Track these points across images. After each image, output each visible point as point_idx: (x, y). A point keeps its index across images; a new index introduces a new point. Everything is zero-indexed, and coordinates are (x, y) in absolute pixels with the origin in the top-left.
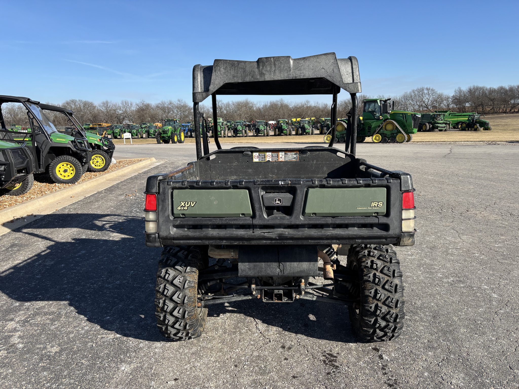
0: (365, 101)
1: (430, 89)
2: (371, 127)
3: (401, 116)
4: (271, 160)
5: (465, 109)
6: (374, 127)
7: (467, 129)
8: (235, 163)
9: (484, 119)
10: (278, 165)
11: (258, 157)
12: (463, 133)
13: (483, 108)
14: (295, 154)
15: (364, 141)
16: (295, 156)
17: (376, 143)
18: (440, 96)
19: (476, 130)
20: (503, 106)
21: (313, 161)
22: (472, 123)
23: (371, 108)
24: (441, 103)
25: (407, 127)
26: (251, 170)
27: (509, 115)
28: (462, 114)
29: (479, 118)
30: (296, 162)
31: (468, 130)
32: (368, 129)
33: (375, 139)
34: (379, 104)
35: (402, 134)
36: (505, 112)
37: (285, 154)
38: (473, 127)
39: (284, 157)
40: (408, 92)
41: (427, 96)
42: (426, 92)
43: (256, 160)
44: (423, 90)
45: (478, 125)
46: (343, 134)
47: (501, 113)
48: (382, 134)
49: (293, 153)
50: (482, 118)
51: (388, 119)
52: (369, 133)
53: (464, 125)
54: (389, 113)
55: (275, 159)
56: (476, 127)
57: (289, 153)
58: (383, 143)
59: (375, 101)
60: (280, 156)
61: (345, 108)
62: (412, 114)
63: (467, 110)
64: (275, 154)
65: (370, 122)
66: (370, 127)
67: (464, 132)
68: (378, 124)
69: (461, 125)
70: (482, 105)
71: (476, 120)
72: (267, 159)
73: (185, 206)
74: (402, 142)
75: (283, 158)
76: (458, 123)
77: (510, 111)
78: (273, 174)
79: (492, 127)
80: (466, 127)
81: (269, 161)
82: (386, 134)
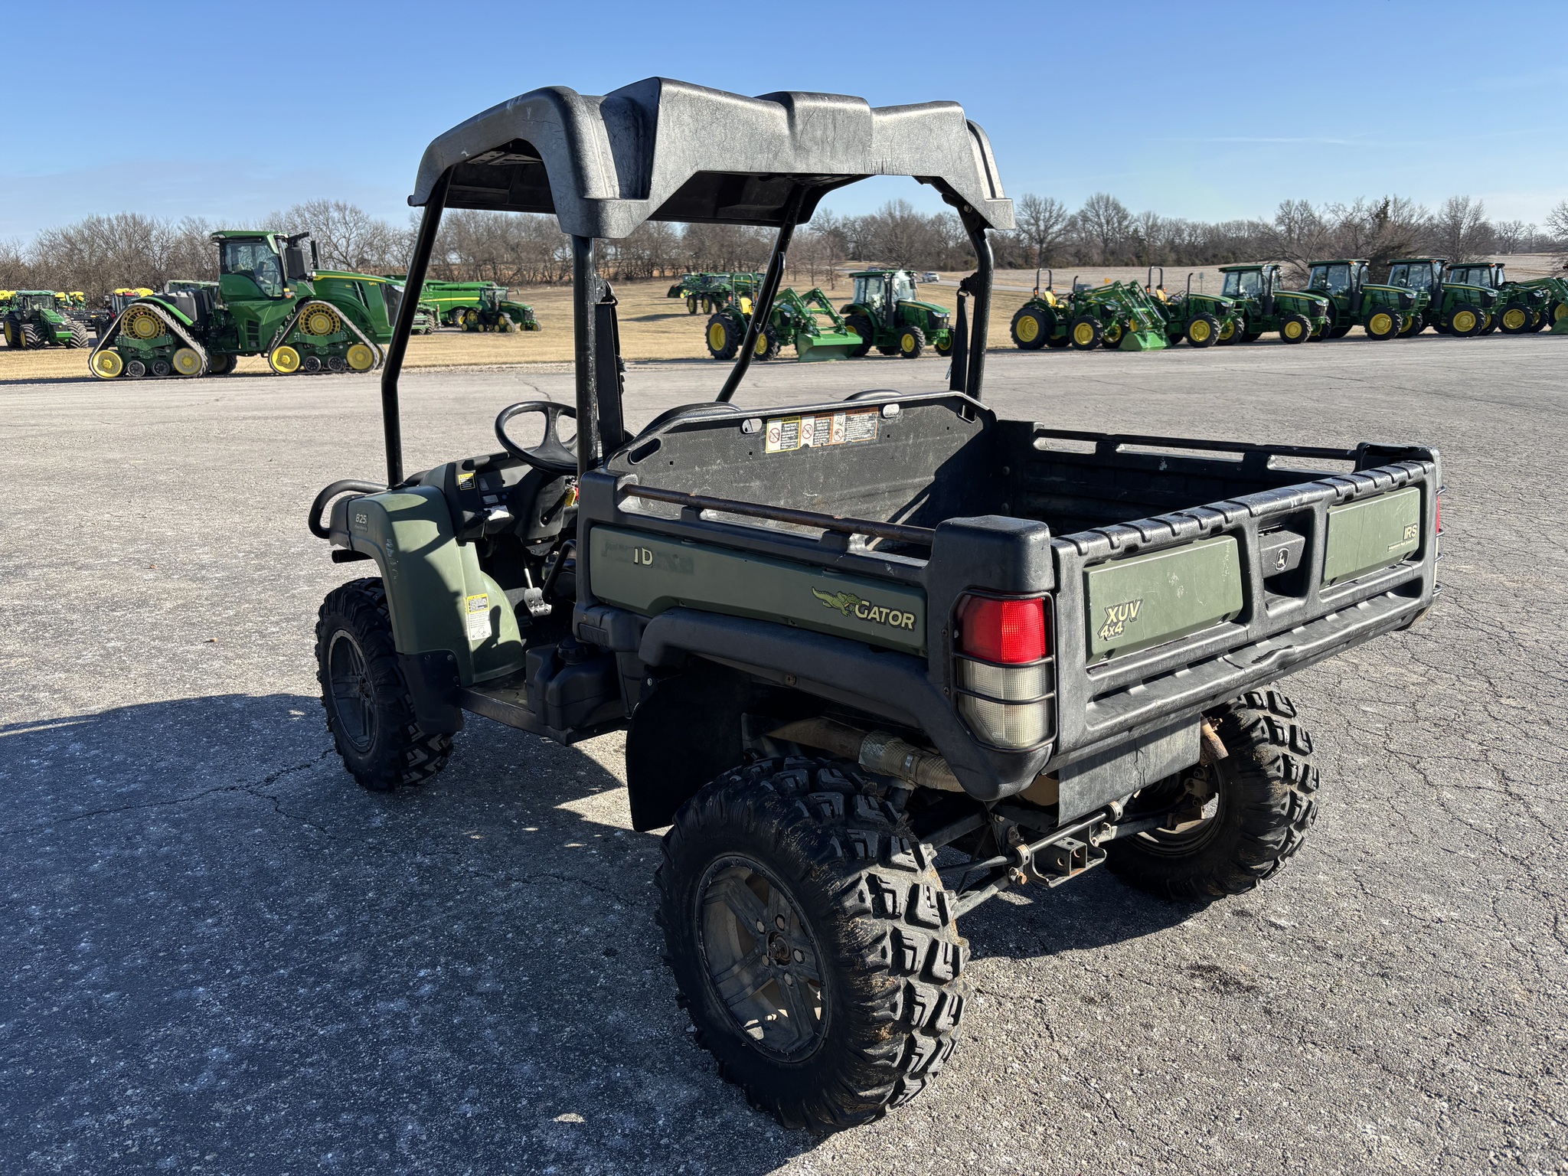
0: (221, 236)
1: (345, 209)
2: (257, 324)
3: (347, 289)
4: (811, 445)
5: (451, 271)
6: (270, 325)
7: (481, 327)
8: (715, 464)
9: (519, 298)
10: (830, 458)
11: (780, 437)
12: (475, 339)
13: (494, 268)
14: (871, 418)
15: (233, 371)
16: (869, 425)
17: (286, 374)
18: (378, 231)
19: (504, 330)
20: (542, 265)
21: (907, 437)
22: (491, 310)
23: (244, 259)
24: (384, 252)
25: (373, 323)
26: (758, 483)
27: (556, 289)
28: (461, 286)
29: (506, 296)
30: (870, 443)
31: (485, 330)
32: (249, 330)
33: (280, 362)
34: (276, 251)
35: (365, 344)
36: (549, 283)
37: (848, 419)
38: (496, 323)
39: (843, 428)
40: (283, 214)
41: (343, 230)
42: (335, 215)
43: (772, 447)
44: (327, 209)
45: (507, 316)
46: (163, 347)
47: (540, 283)
48: (300, 347)
49: (866, 416)
50: (513, 296)
51: (308, 298)
52: (254, 344)
53: (472, 317)
54: (310, 280)
55: (822, 439)
56: (502, 321)
57: (856, 417)
58: (306, 372)
59: (258, 239)
60: (835, 427)
61: (70, 256)
62: (381, 284)
63: (456, 273)
64: (823, 422)
65: (253, 308)
66: (254, 324)
67: (475, 335)
68: (281, 315)
69: (465, 315)
70: (492, 261)
71: (500, 302)
72: (803, 442)
73: (1119, 621)
74: (366, 370)
75: (841, 434)
76: (453, 312)
77: (561, 278)
78: (814, 489)
79: (541, 323)
80: (479, 323)
81: (806, 446)
82: (314, 346)
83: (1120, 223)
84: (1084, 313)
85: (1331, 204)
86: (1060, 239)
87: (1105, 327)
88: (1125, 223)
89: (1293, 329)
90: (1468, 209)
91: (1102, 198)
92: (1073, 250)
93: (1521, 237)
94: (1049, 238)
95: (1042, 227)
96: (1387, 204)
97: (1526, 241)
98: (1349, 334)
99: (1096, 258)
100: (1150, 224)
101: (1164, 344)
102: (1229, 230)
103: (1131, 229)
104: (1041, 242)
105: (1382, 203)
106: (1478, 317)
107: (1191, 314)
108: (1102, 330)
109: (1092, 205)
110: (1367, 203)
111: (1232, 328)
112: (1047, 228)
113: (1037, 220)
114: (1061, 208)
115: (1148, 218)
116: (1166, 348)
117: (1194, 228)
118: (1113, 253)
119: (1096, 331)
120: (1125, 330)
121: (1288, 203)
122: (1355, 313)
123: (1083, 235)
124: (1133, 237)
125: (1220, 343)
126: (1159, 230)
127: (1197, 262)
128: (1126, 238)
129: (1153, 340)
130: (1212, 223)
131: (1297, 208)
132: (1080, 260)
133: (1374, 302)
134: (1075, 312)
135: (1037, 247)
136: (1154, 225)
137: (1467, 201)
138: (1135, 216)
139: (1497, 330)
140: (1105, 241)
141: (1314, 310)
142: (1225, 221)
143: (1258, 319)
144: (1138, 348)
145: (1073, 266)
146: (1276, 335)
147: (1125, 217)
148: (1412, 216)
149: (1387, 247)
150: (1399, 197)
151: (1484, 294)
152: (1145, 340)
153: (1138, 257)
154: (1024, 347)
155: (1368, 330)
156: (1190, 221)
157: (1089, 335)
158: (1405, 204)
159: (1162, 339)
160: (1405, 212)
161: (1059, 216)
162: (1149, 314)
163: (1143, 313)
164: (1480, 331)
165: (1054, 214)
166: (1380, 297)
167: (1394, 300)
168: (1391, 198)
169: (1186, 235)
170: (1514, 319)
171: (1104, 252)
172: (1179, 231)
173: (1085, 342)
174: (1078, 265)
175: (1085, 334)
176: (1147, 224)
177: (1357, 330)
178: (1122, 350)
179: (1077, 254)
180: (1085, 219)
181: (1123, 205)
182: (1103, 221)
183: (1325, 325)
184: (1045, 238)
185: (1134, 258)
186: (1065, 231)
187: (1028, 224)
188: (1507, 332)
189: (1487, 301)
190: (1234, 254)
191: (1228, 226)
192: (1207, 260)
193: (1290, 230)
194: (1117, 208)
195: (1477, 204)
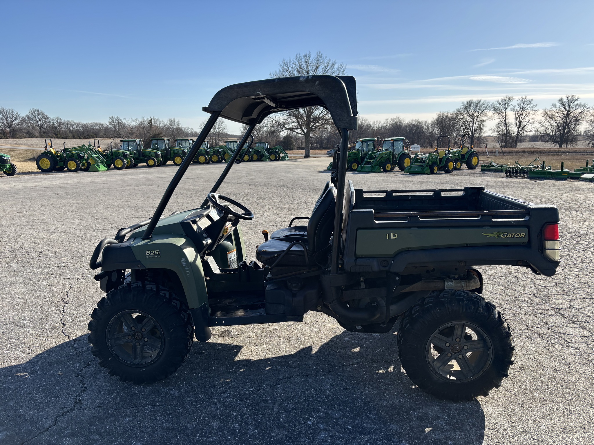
83: (45, 121)
84: (70, 157)
85: (133, 118)
86: (19, 126)
87: (81, 162)
88: (48, 121)
89: (151, 162)
90: (175, 122)
91: (36, 110)
92: (26, 131)
93: (189, 132)
94: (13, 125)
95: (9, 121)
96: (151, 119)
97: (190, 133)
98: (167, 164)
99: (37, 134)
100: (59, 121)
101: (106, 169)
102: (92, 126)
103: (51, 123)
104: (10, 127)
105: (150, 119)
106: (206, 158)
107: (114, 157)
108: (80, 163)
109: (32, 113)
110: (145, 119)
111: (129, 162)
112: (12, 122)
113: (6, 118)
114: (17, 113)
115: (58, 119)
116: (107, 170)
117: (78, 124)
118: (44, 133)
119: (78, 165)
120: (89, 164)
121: (112, 117)
122: (169, 156)
123: (29, 125)
124: (52, 127)
125: (127, 168)
126: (63, 124)
127: (81, 137)
128: (49, 127)
129: (102, 168)
130: (85, 123)
131: (116, 119)
132: (29, 135)
133: (174, 153)
134: (66, 156)
135: (8, 129)
136: (61, 122)
137: (174, 119)
138: (52, 118)
139: (211, 162)
140: (40, 128)
141: (157, 156)
142: (90, 122)
143: (137, 159)
144: (97, 171)
145: (27, 138)
146: (145, 164)
147: (48, 119)
148: (160, 124)
149: (155, 134)
150: (155, 117)
151: (206, 150)
152: (99, 167)
153: (56, 135)
154: (44, 171)
155: (174, 162)
156: (75, 121)
157: (74, 166)
158: (157, 120)
159: (105, 167)
160: (158, 123)
161: (17, 116)
162: (98, 157)
163: (96, 156)
164: (207, 162)
165: (15, 115)
166: (176, 151)
167: (181, 152)
168: (152, 118)
169: (75, 126)
170: (215, 158)
171: (40, 132)
172: (72, 125)
173: (73, 169)
174: (29, 137)
175: (72, 165)
176: (57, 121)
177: (169, 162)
178: (90, 171)
179: (28, 133)
180: (29, 119)
181: (46, 113)
182: (38, 119)
183: (161, 161)
184: (11, 126)
185: (54, 135)
186: (21, 123)
187: (3, 119)
188: (214, 163)
189: (207, 153)
190: (95, 134)
191: (91, 124)
192: (85, 137)
193: (115, 127)
194: (43, 114)
195: (178, 121)
